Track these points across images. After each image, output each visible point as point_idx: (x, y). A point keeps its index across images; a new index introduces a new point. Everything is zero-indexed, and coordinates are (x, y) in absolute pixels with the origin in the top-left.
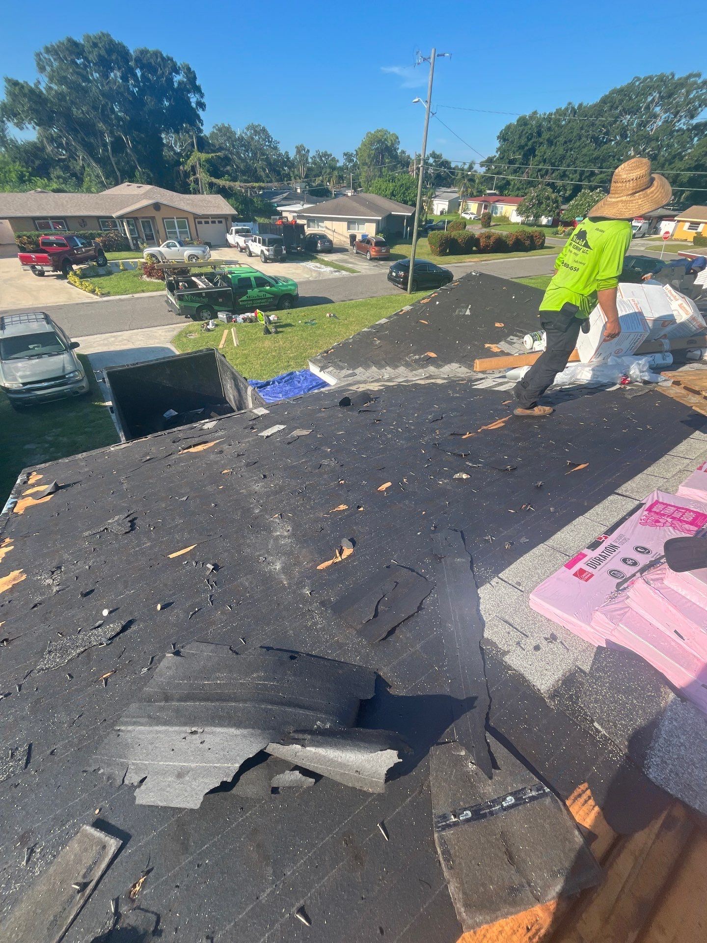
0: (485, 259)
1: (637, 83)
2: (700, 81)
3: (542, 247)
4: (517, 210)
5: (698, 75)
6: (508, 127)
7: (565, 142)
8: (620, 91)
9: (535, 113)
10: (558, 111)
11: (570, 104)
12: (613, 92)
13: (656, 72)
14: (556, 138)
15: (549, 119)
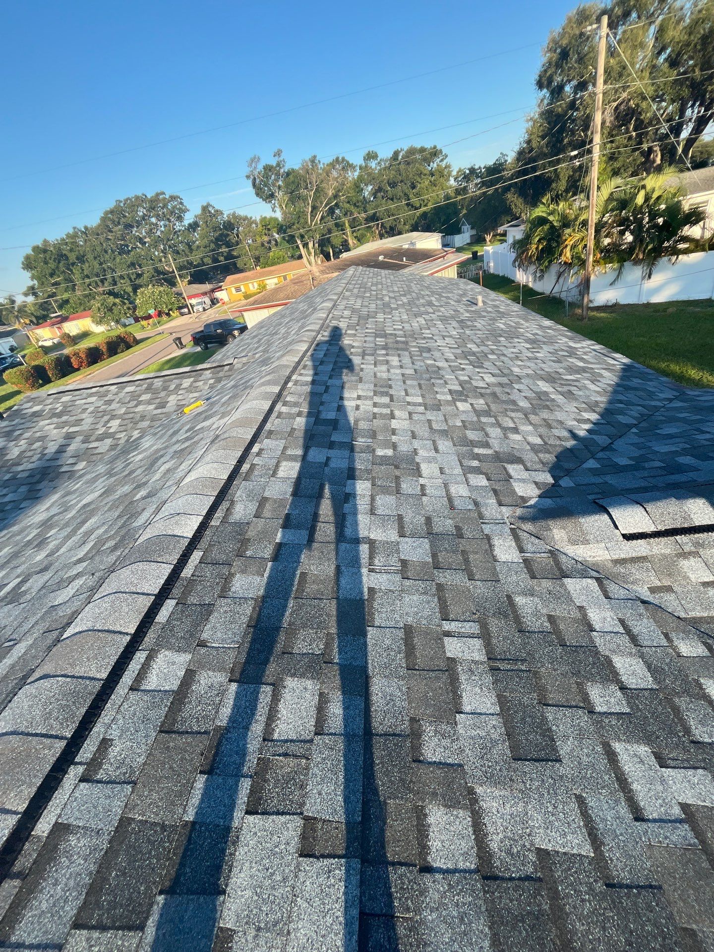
0: (88, 373)
1: (122, 205)
2: (167, 197)
3: (137, 342)
4: (93, 322)
5: (163, 193)
6: (27, 258)
7: (95, 258)
8: (112, 212)
9: (45, 241)
10: (68, 235)
11: (74, 228)
12: (106, 213)
13: (131, 195)
14: (83, 256)
15: (64, 242)
